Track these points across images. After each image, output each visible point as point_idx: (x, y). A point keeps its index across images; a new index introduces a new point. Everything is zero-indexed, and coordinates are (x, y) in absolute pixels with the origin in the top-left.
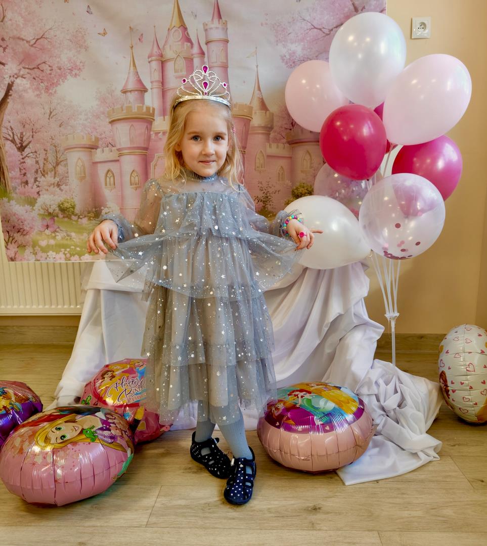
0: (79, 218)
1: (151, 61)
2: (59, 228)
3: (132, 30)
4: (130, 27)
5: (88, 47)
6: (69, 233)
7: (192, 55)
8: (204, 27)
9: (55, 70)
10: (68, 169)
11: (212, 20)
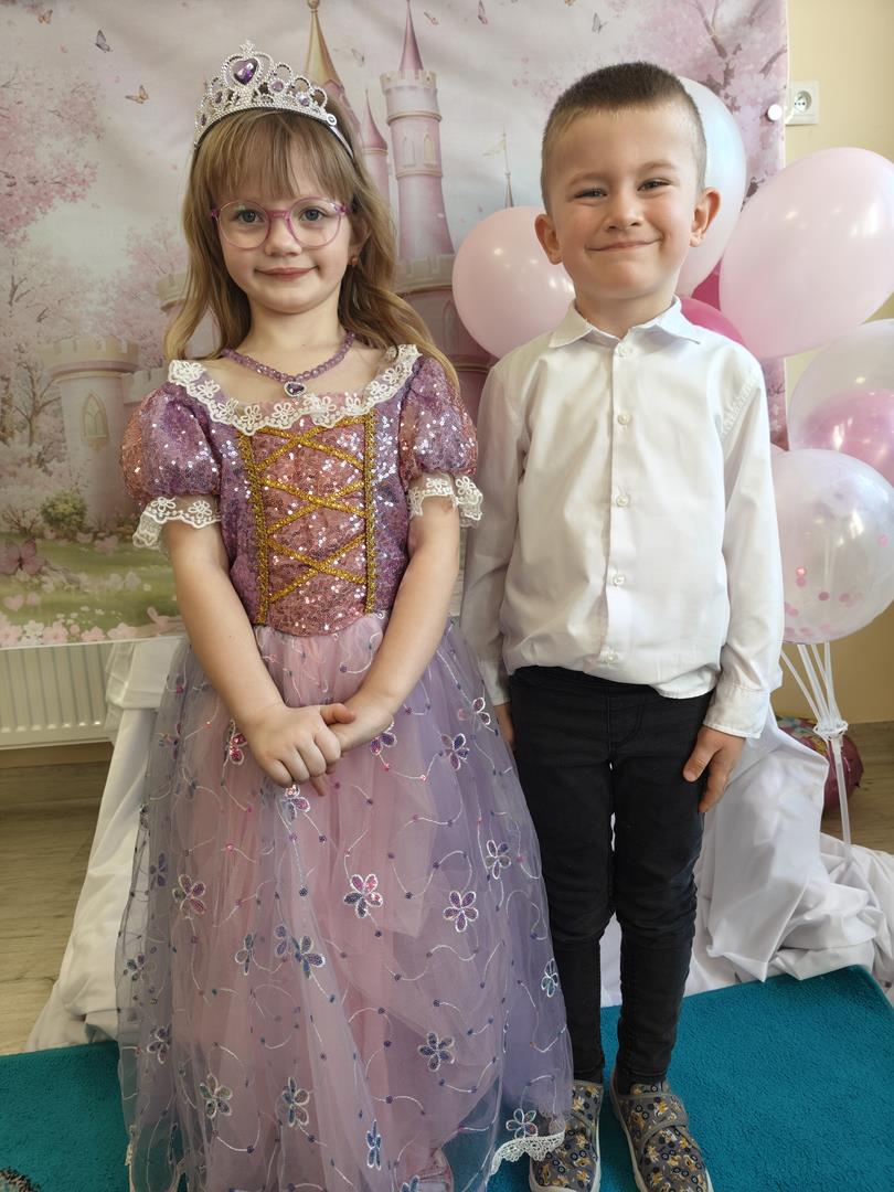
0: (95, 537)
2: (46, 563)
5: (103, 130)
6: (72, 575)
8: (383, 86)
9: (22, 185)
10: (62, 422)
11: (402, 69)
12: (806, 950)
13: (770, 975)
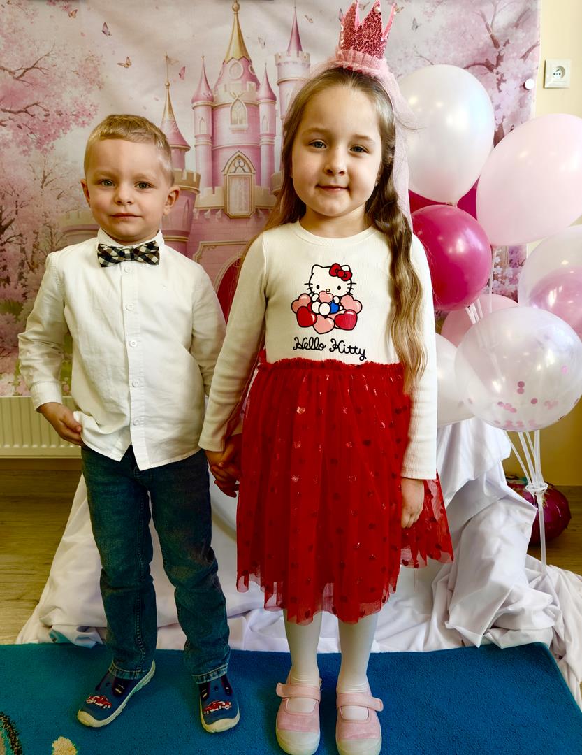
1: (196, 106)
3: (170, 62)
4: (167, 57)
5: (103, 84)
7: (258, 100)
8: (276, 61)
9: (53, 115)
11: (289, 50)
12: (508, 630)
13: (484, 644)
